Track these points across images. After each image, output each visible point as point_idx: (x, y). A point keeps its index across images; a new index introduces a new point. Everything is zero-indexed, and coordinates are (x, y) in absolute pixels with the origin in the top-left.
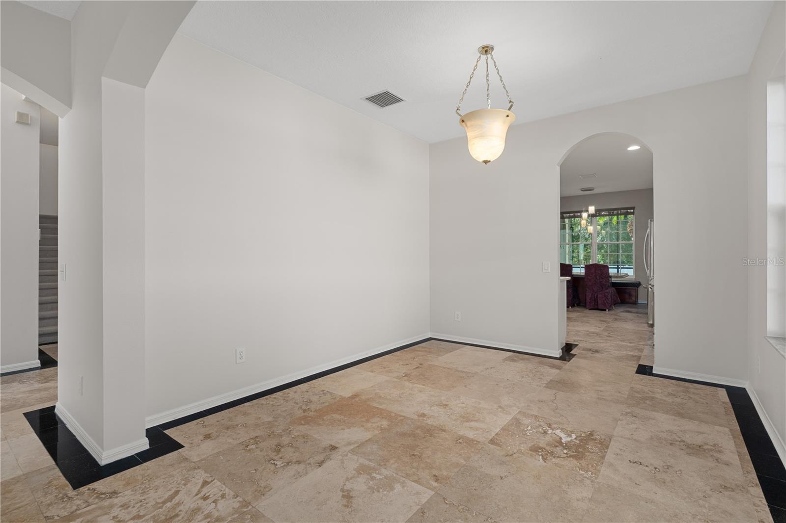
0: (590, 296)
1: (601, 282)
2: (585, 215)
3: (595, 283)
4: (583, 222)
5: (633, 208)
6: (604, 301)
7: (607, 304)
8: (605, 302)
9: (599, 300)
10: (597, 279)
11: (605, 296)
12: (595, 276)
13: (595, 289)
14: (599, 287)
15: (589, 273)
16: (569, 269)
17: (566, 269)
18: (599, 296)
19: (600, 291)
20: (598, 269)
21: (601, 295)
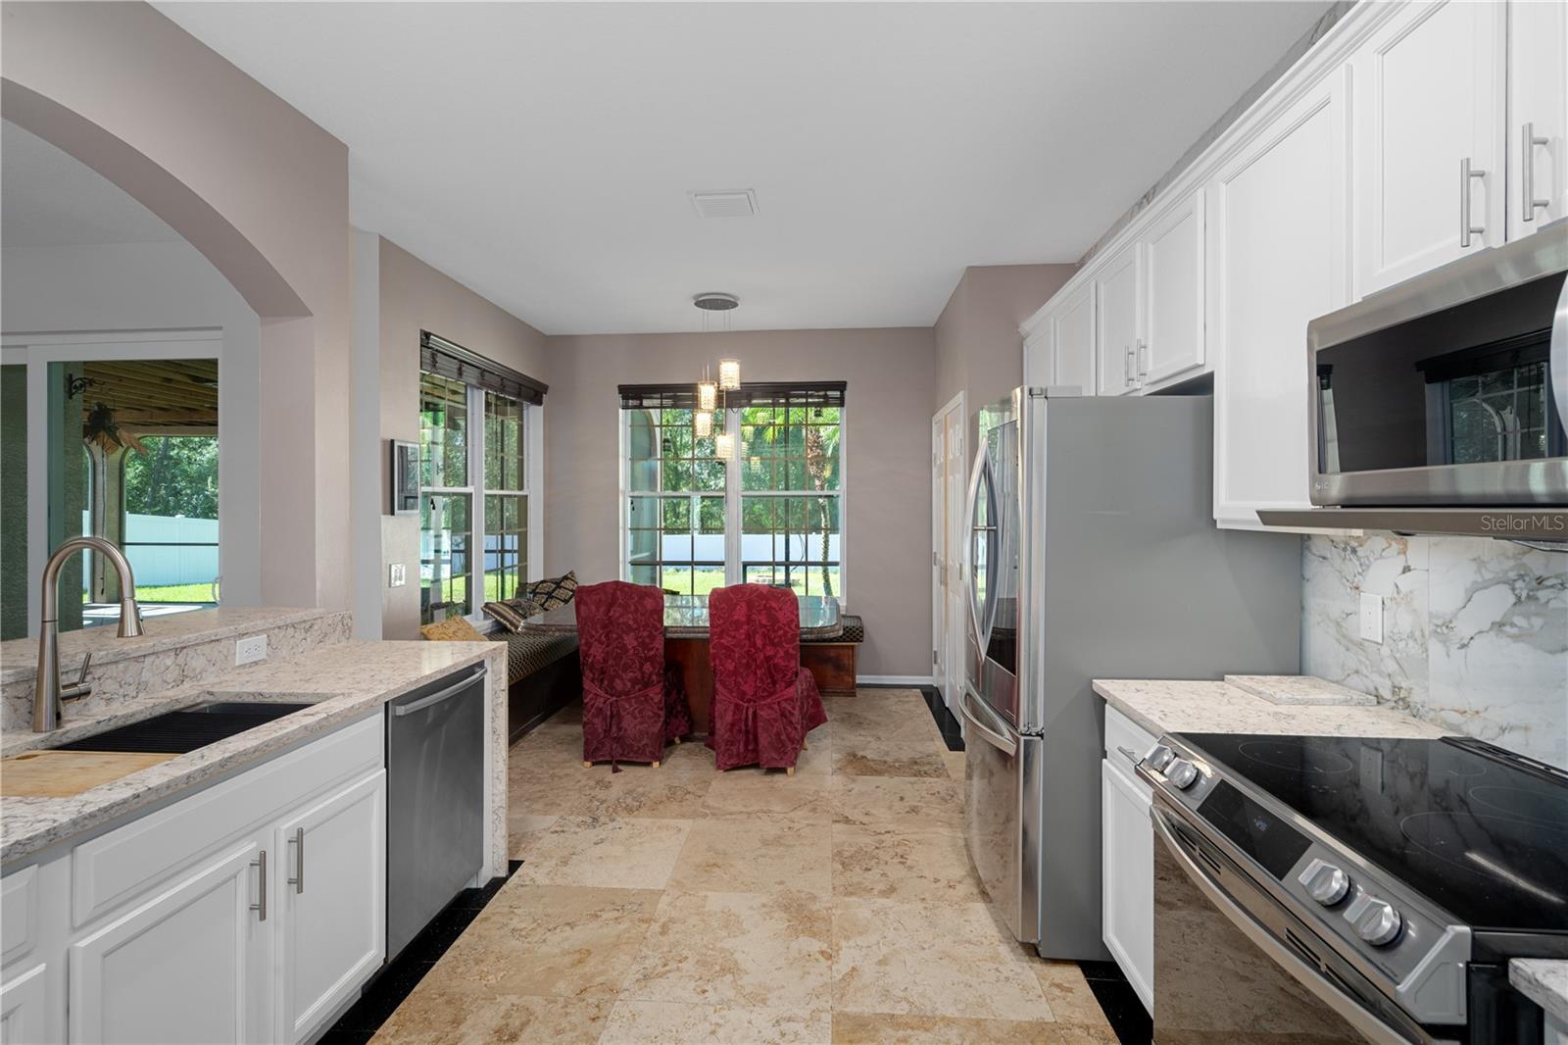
0: (729, 718)
1: (768, 659)
2: (707, 393)
3: (748, 666)
4: (703, 421)
5: (841, 386)
6: (778, 735)
7: (788, 743)
8: (783, 737)
9: (760, 730)
10: (754, 645)
11: (783, 715)
12: (748, 636)
13: (745, 688)
14: (762, 681)
15: (724, 623)
16: (649, 607)
17: (637, 609)
18: (763, 714)
19: (765, 694)
20: (759, 606)
21: (770, 711)
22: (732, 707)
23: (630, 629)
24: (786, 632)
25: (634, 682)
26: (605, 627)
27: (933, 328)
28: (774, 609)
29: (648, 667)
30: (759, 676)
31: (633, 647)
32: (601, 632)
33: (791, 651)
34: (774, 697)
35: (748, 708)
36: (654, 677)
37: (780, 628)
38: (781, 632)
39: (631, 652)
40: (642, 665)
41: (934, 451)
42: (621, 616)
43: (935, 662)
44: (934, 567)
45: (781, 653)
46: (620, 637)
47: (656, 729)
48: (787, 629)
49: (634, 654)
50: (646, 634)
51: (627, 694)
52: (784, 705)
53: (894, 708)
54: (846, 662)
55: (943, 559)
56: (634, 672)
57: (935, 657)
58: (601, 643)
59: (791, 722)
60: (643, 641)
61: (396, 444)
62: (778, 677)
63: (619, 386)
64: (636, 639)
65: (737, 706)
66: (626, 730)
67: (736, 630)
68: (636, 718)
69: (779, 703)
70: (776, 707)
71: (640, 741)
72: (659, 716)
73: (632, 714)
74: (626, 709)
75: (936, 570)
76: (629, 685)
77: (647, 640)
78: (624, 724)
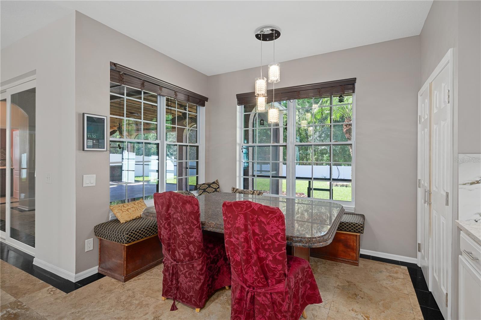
2: (260, 84)
12: (246, 240)
13: (246, 276)
14: (257, 275)
15: (231, 227)
16: (188, 210)
17: (181, 210)
18: (259, 299)
19: (261, 285)
20: (253, 219)
21: (264, 298)
22: (240, 287)
23: (179, 223)
24: (273, 243)
25: (185, 255)
26: (167, 219)
27: (420, 35)
28: (263, 222)
29: (191, 247)
30: (255, 271)
31: (182, 234)
32: (165, 222)
33: (278, 257)
34: (266, 289)
35: (248, 292)
36: (195, 254)
37: (268, 238)
38: (269, 242)
39: (181, 236)
40: (188, 246)
41: (419, 114)
42: (174, 213)
43: (419, 251)
44: (418, 189)
45: (270, 258)
46: (174, 227)
47: (197, 287)
48: (274, 239)
49: (183, 238)
50: (187, 227)
51: (182, 261)
52: (275, 296)
53: (384, 283)
54: (352, 244)
55: (427, 185)
56: (184, 250)
57: (419, 247)
58: (166, 229)
59: (280, 311)
60: (186, 231)
61: (86, 115)
62: (269, 274)
63: (237, 95)
64: (183, 229)
65: (242, 287)
66: (181, 284)
67: (238, 234)
68: (187, 278)
69: (271, 294)
70: (269, 296)
71: (189, 293)
72: (200, 279)
73: (185, 274)
74: (182, 271)
75: (420, 191)
76: (182, 256)
77: (189, 231)
78: (180, 280)
